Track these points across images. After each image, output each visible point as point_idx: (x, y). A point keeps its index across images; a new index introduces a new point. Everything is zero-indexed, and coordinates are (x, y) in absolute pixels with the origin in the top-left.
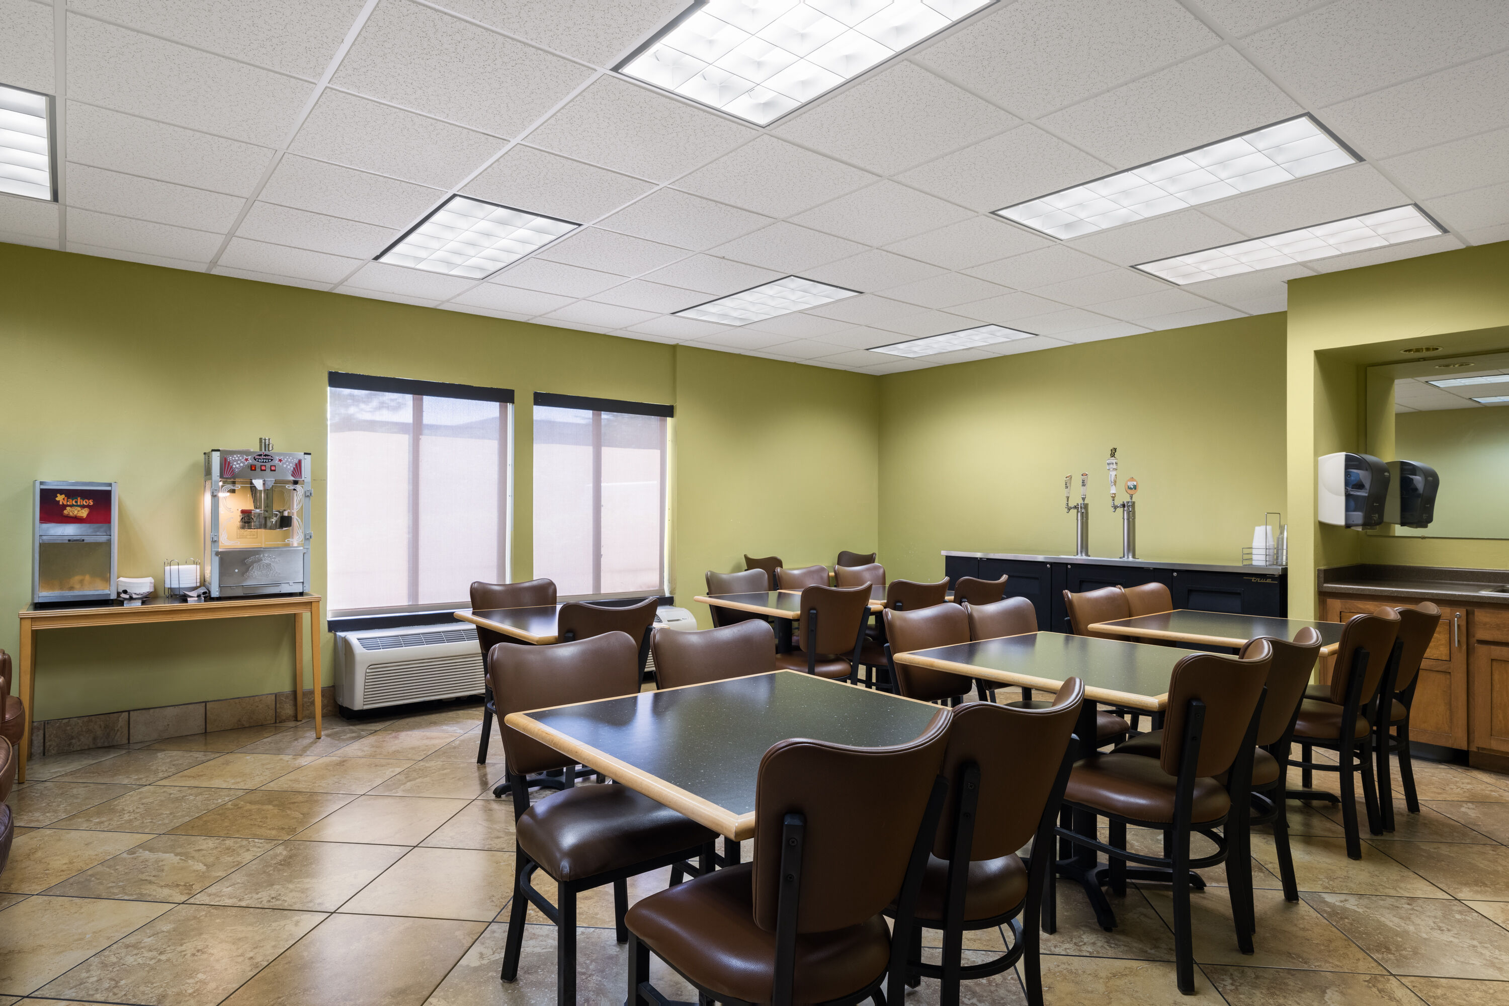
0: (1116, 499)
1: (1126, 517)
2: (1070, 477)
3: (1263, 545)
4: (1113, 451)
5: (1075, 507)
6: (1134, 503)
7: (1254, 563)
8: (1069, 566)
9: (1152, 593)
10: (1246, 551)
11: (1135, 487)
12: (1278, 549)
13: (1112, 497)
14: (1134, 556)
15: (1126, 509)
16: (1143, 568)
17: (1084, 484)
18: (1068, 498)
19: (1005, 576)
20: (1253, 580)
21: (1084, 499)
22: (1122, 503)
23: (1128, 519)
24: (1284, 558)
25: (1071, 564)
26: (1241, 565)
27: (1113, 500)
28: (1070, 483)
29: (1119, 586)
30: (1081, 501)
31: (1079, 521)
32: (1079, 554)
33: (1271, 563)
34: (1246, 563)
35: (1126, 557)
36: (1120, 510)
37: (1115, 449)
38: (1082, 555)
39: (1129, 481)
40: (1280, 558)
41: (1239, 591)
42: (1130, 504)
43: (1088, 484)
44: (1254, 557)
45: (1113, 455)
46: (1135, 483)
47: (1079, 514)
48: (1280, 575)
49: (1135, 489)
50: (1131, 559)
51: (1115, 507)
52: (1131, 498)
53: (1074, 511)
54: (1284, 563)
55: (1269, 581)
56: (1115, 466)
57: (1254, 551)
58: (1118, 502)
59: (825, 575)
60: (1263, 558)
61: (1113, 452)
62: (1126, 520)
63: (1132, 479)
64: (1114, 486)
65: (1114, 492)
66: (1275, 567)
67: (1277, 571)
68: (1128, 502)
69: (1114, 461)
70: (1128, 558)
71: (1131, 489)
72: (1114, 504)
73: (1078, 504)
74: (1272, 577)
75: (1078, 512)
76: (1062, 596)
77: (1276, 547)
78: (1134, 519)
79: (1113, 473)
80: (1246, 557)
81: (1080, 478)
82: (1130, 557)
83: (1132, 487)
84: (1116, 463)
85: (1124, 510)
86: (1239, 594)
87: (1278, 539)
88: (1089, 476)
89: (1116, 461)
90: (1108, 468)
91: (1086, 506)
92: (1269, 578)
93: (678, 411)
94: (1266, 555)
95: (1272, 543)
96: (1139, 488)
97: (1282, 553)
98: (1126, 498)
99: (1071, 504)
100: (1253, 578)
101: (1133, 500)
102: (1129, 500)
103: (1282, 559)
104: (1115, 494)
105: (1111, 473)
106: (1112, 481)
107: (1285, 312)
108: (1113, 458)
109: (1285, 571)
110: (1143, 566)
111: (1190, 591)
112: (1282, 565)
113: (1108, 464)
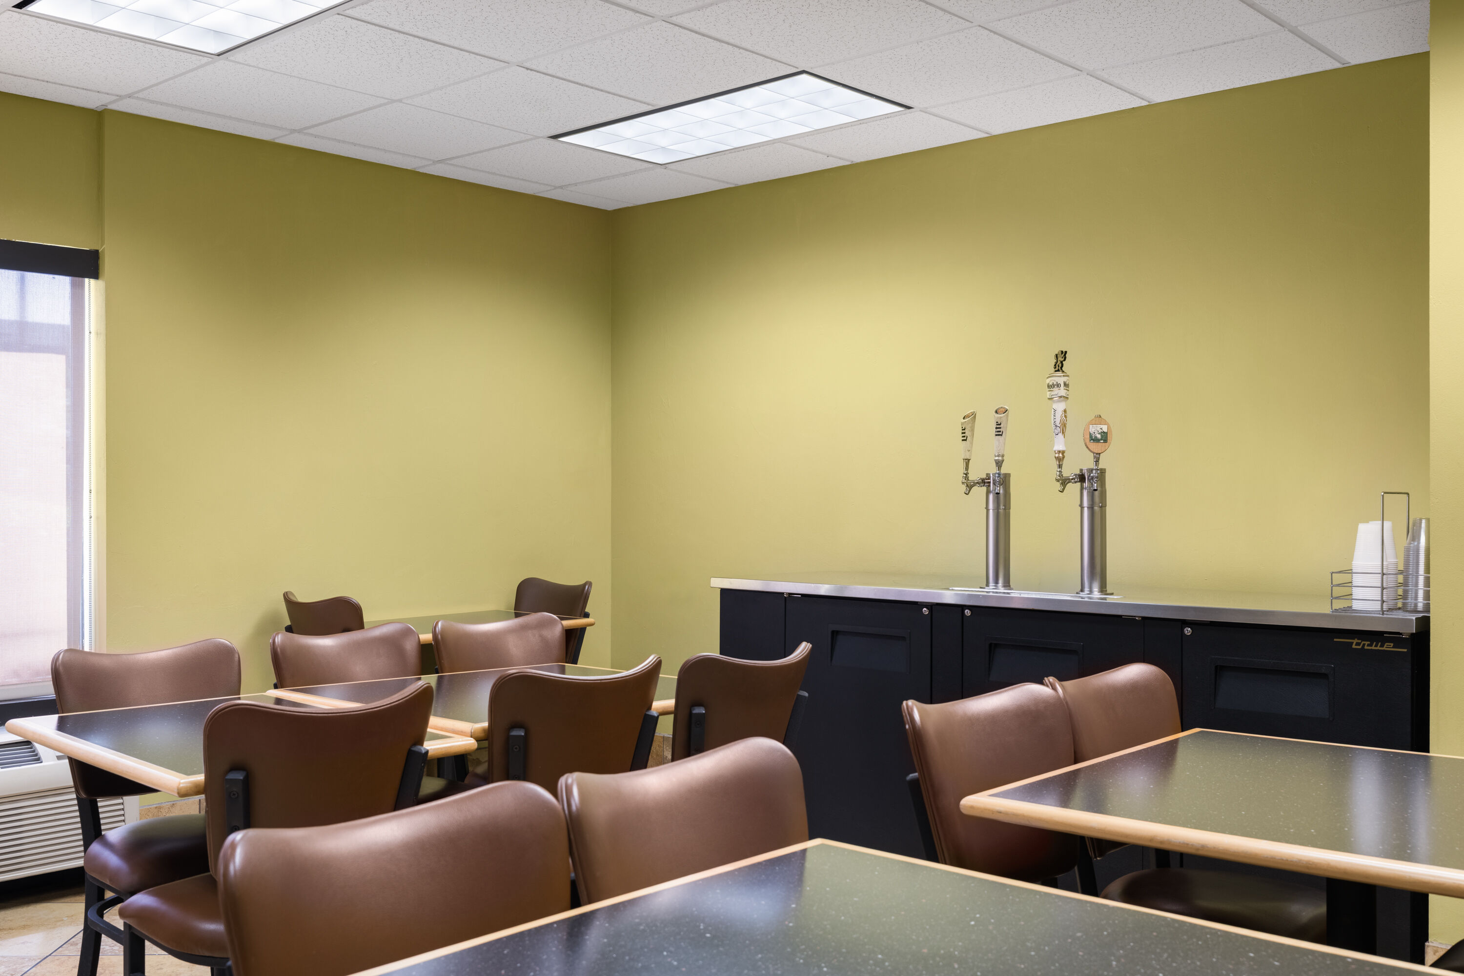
0: (1065, 463)
1: (1086, 504)
2: (973, 415)
3: (1374, 564)
4: (1060, 359)
5: (984, 482)
6: (1103, 472)
7: (1357, 605)
8: (968, 612)
9: (1134, 688)
10: (1338, 578)
11: (1105, 437)
12: (1407, 573)
13: (1058, 459)
14: (1103, 589)
15: (1086, 484)
16: (1120, 616)
17: (999, 433)
18: (967, 461)
19: (804, 644)
20: (1355, 643)
21: (999, 464)
22: (1078, 472)
23: (1091, 508)
24: (1421, 594)
25: (970, 607)
26: (1327, 610)
27: (1060, 466)
28: (972, 430)
29: (1051, 679)
30: (993, 470)
31: (991, 512)
32: (992, 584)
33: (1391, 604)
34: (1339, 605)
35: (1087, 589)
36: (1074, 488)
37: (1064, 354)
38: (996, 587)
39: (1092, 423)
40: (1411, 595)
41: (1323, 671)
42: (1094, 474)
43: (1010, 429)
44: (1357, 593)
45: (1059, 367)
46: (1105, 429)
47: (991, 496)
48: (1412, 634)
49: (1106, 441)
50: (1096, 595)
51: (1064, 482)
52: (1097, 461)
53: (979, 492)
54: (1420, 606)
55: (1388, 647)
56: (1062, 392)
57: (1357, 580)
58: (1070, 470)
59: (410, 647)
60: (1376, 594)
61: (1060, 361)
62: (1086, 509)
63: (1099, 419)
64: (1060, 435)
65: (1061, 448)
66: (1400, 615)
67: (1406, 622)
68: (1091, 471)
69: (1061, 380)
70: (1091, 592)
71: (1096, 440)
72: (1061, 475)
73: (988, 475)
74: (1395, 637)
75: (988, 492)
76: (899, 718)
77: (1401, 568)
78: (1103, 507)
79: (1060, 407)
80: (1338, 591)
81: (993, 418)
82: (1096, 590)
83: (1099, 436)
84: (1066, 385)
85: (1082, 489)
86: (1324, 676)
87: (1407, 550)
88: (1011, 413)
89: (1065, 379)
90: (1048, 394)
91: (1004, 480)
92: (1390, 640)
93: (107, 264)
94: (1383, 588)
95: (1394, 560)
96: (1114, 439)
97: (1417, 584)
98: (1086, 463)
99: (974, 476)
100: (1355, 641)
101: (1100, 467)
102: (1092, 465)
103: (1416, 597)
104: (1063, 452)
105: (1055, 406)
106: (1058, 424)
107: (1426, 55)
108: (1060, 374)
109: (1424, 624)
110: (1119, 612)
111: (1220, 670)
112: (1416, 611)
113: (1049, 386)
